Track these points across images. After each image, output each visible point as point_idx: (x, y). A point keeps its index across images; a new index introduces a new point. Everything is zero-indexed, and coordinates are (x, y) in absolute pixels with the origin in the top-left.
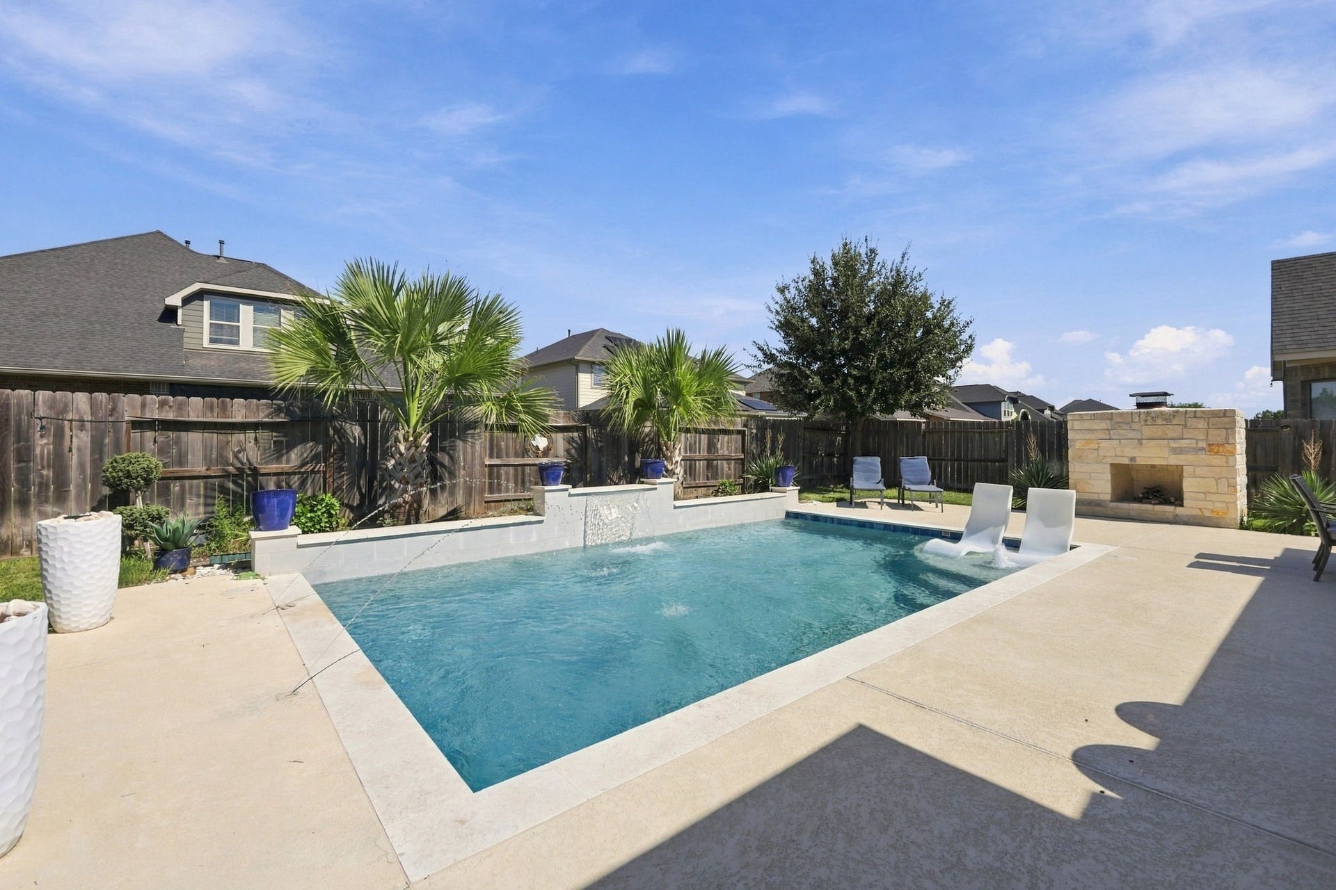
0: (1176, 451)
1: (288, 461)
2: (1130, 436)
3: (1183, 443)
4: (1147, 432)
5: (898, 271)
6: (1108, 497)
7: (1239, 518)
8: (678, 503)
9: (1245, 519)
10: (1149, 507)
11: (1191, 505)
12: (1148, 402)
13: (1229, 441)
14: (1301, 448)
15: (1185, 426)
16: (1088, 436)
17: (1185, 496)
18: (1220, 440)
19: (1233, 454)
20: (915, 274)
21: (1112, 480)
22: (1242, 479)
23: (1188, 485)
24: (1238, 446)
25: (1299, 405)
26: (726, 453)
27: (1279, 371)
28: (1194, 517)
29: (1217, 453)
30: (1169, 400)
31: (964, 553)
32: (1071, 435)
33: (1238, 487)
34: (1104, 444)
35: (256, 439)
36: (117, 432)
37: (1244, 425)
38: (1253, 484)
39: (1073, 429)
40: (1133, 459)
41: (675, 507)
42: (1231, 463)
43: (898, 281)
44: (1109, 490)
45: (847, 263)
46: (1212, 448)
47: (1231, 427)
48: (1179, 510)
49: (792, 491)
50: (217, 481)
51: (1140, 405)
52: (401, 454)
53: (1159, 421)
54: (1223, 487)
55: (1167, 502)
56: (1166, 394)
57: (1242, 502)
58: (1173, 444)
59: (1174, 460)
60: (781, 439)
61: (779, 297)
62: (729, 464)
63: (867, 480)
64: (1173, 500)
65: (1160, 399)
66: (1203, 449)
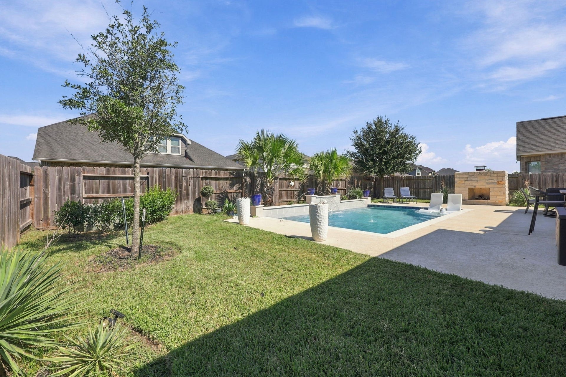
0: (488, 184)
1: (233, 189)
2: (474, 179)
3: (490, 181)
4: (479, 178)
5: (396, 126)
6: (467, 198)
7: (506, 203)
8: (342, 201)
9: (508, 203)
10: (480, 201)
11: (492, 199)
12: (480, 169)
13: (503, 180)
14: (524, 182)
15: (491, 176)
16: (461, 180)
17: (491, 197)
18: (501, 180)
19: (505, 184)
20: (402, 127)
21: (469, 193)
22: (507, 192)
23: (491, 194)
24: (506, 182)
25: (525, 169)
26: (341, 187)
27: (519, 158)
28: (493, 203)
29: (500, 184)
30: (486, 168)
31: (431, 212)
32: (456, 180)
33: (506, 194)
34: (466, 182)
35: (226, 182)
36: (198, 180)
37: (508, 176)
38: (510, 193)
39: (456, 177)
40: (475, 186)
41: (341, 202)
42: (504, 187)
43: (397, 130)
44: (468, 196)
45: (379, 123)
46: (498, 183)
47: (504, 176)
48: (489, 201)
49: (369, 199)
50: (218, 194)
51: (477, 170)
52: (268, 186)
53: (483, 175)
54: (502, 194)
55: (485, 199)
56: (485, 167)
57: (507, 199)
58: (487, 181)
59: (488, 186)
60: (360, 182)
61: (354, 135)
62: (342, 191)
63: (390, 195)
64: (487, 198)
65: (483, 168)
66: (496, 183)
